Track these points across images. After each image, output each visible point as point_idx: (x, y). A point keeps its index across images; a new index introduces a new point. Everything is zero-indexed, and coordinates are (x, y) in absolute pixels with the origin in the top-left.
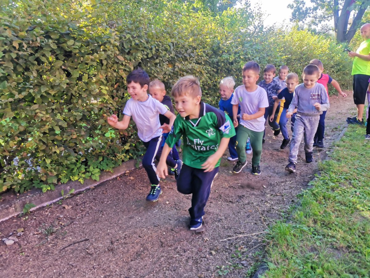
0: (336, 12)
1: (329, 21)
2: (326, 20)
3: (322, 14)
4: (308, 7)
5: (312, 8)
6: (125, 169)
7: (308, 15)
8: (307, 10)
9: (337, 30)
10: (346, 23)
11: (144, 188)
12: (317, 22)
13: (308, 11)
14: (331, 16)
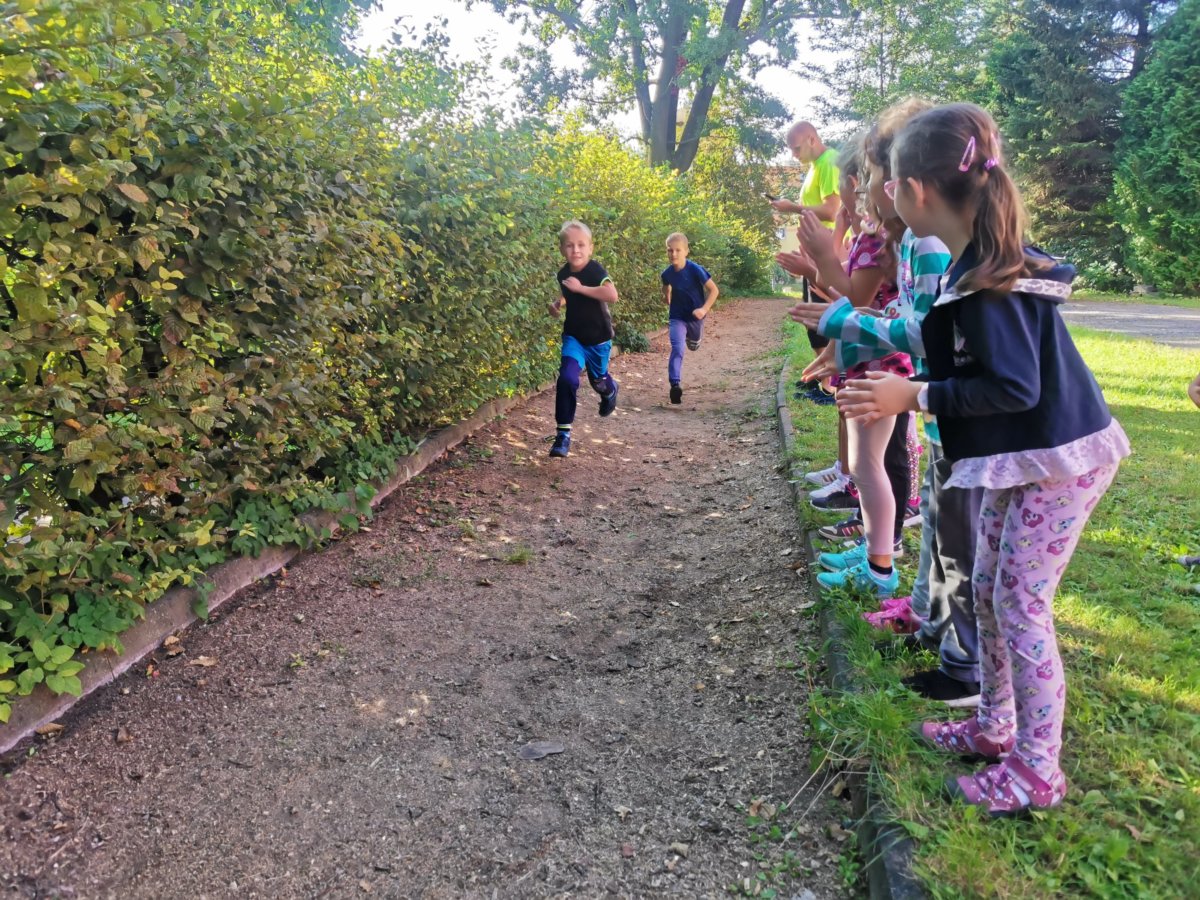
0: (642, 87)
1: (627, 112)
2: (618, 111)
3: (606, 91)
4: (568, 69)
5: (581, 71)
6: (159, 633)
7: (570, 92)
8: (566, 78)
9: (649, 140)
10: (672, 122)
11: (273, 690)
12: (595, 113)
13: (571, 80)
14: (631, 100)
